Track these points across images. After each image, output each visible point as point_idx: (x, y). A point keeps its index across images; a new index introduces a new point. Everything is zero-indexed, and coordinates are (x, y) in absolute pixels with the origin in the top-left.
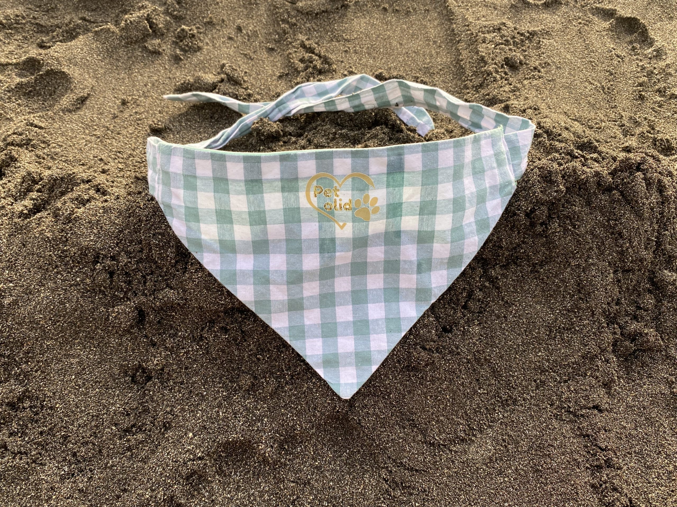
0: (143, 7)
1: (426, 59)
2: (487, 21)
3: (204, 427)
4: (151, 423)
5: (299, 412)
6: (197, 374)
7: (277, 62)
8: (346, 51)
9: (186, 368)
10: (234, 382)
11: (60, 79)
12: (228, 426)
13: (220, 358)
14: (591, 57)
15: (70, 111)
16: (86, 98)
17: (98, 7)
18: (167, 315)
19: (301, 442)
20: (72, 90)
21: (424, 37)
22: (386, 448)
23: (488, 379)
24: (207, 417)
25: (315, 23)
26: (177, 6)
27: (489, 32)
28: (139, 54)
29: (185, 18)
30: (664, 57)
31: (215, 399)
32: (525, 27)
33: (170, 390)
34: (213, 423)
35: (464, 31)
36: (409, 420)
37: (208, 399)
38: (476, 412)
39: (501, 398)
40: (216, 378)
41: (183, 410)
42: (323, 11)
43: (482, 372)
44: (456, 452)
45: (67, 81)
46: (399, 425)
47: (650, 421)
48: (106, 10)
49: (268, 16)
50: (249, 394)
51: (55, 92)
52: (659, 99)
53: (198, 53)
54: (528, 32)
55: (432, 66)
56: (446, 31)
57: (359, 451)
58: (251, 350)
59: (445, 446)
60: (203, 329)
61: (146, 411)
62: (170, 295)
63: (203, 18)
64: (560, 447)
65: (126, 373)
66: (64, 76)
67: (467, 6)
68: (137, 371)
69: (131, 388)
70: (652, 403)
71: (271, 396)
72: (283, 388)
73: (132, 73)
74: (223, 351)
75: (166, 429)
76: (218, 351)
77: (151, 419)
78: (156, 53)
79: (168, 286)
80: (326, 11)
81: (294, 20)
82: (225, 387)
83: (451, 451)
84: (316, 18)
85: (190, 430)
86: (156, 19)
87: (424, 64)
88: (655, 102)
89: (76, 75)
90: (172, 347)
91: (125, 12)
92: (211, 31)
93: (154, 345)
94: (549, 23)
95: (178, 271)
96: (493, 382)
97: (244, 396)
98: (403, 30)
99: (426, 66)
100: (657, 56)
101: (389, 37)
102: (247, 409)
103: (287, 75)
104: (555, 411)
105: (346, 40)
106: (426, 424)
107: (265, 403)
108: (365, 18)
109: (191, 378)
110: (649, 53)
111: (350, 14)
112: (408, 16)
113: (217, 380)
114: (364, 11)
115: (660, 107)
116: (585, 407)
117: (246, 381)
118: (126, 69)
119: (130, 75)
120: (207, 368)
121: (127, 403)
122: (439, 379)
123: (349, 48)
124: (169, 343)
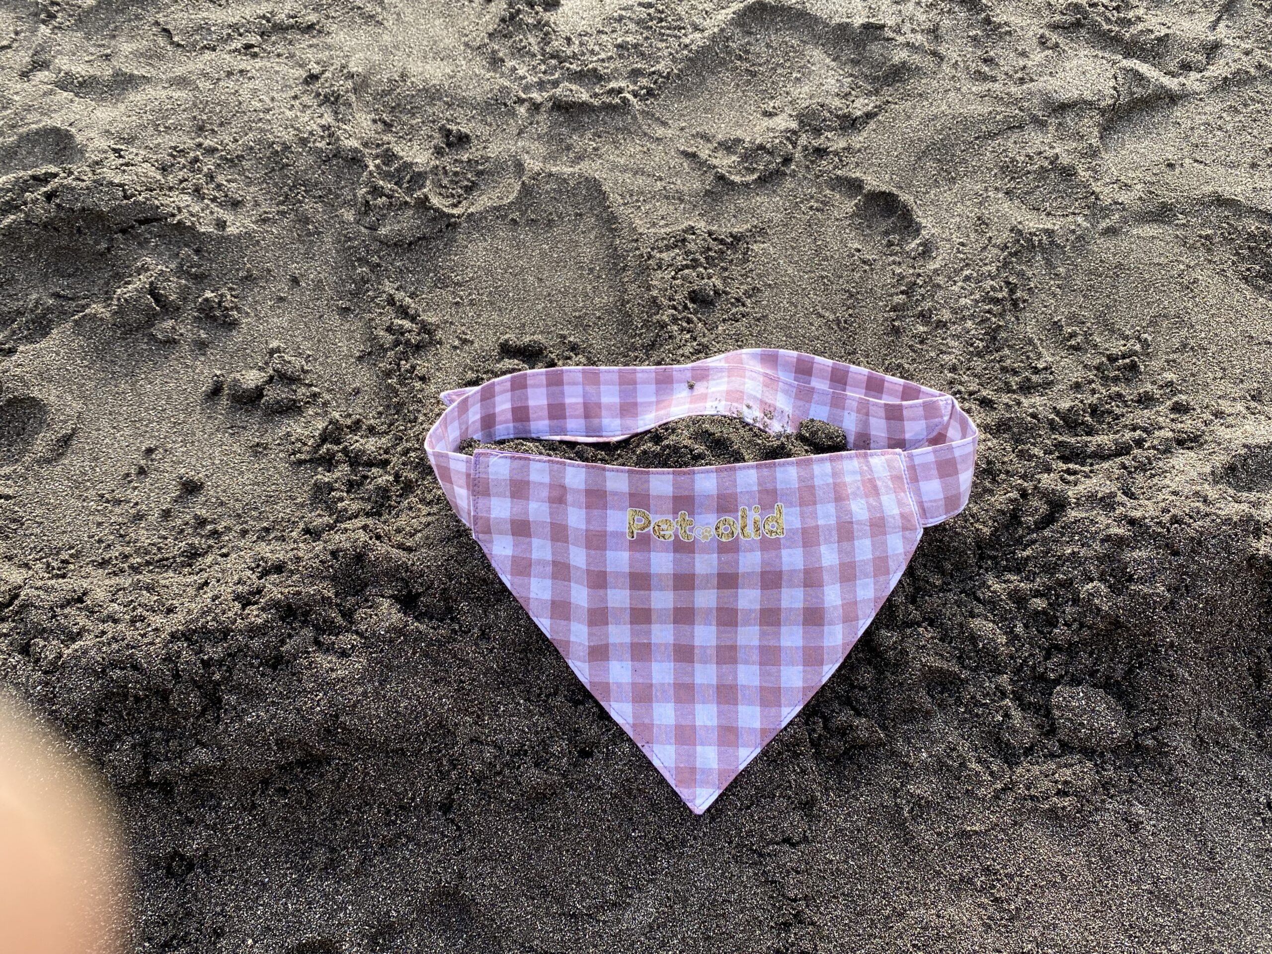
0: (144, 269)
1: (577, 302)
2: (667, 225)
3: (268, 928)
4: (197, 930)
5: (393, 893)
6: (253, 855)
7: (354, 331)
8: (457, 303)
9: (238, 849)
10: (307, 858)
11: (30, 407)
12: (301, 923)
13: (282, 828)
14: (823, 269)
15: (49, 461)
16: (72, 435)
17: (77, 269)
18: (204, 780)
19: (401, 932)
20: (48, 425)
21: (576, 263)
22: (509, 929)
23: (644, 816)
24: (272, 913)
25: (408, 258)
26: (196, 258)
27: (668, 248)
28: (145, 347)
29: (210, 275)
30: (934, 254)
31: (281, 887)
32: (729, 227)
33: (219, 882)
34: (280, 921)
35: (631, 251)
36: (539, 888)
37: (271, 887)
38: (630, 863)
39: (664, 840)
40: (279, 857)
41: (238, 908)
42: (419, 239)
43: (637, 808)
44: (604, 922)
45: (40, 410)
46: (526, 895)
47: (866, 848)
48: (90, 273)
49: (338, 252)
50: (328, 873)
51: (24, 429)
52: (922, 329)
53: (234, 333)
54: (731, 235)
55: (586, 314)
56: (608, 248)
57: (479, 935)
58: (323, 813)
59: (590, 916)
60: (254, 793)
61: (189, 914)
62: (202, 756)
63: (237, 270)
64: (739, 901)
65: (157, 866)
66: (34, 402)
67: (637, 201)
68: (173, 860)
69: (166, 885)
70: (870, 821)
71: (356, 873)
72: (371, 860)
73: (137, 381)
74: (285, 819)
75: (218, 936)
76: (278, 820)
77: (196, 925)
78: (170, 342)
79: (198, 742)
80: (423, 238)
81: (375, 259)
82: (295, 867)
83: (598, 921)
84: (409, 249)
85: (248, 935)
86: (165, 288)
87: (575, 311)
88: (914, 336)
89: (52, 398)
90: (215, 824)
91: (118, 277)
92: (252, 290)
93: (190, 822)
94: (766, 212)
95: (208, 721)
96: (651, 819)
97: (320, 877)
98: (543, 254)
99: (577, 314)
100: (924, 252)
101: (522, 269)
102: (326, 895)
103: (370, 354)
104: (733, 852)
105: (456, 284)
106: (563, 890)
107: (349, 884)
108: (486, 240)
109: (245, 862)
110: (912, 250)
111: (460, 237)
112: (551, 227)
113: (283, 859)
114: (483, 228)
115: (922, 342)
116: (772, 842)
117: (320, 856)
118: (126, 375)
119: (133, 384)
120: (267, 844)
121: (162, 908)
122: (576, 826)
123: (461, 298)
124: (210, 818)
